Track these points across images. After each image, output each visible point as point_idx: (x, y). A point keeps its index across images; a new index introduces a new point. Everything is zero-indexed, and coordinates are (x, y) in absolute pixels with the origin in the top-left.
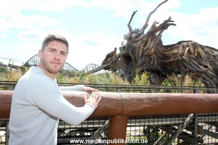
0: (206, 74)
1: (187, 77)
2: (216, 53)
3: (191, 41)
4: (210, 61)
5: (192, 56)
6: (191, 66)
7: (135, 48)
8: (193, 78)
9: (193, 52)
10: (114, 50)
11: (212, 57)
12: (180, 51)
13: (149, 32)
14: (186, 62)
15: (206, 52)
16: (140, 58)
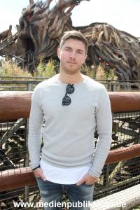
0: (119, 64)
1: (100, 67)
2: (132, 41)
3: (106, 24)
4: (125, 50)
5: (106, 43)
6: (104, 54)
7: (37, 27)
8: (105, 69)
9: (107, 38)
10: (8, 29)
11: (127, 45)
12: (93, 35)
13: (55, 7)
14: (99, 49)
15: (122, 39)
16: (43, 42)
